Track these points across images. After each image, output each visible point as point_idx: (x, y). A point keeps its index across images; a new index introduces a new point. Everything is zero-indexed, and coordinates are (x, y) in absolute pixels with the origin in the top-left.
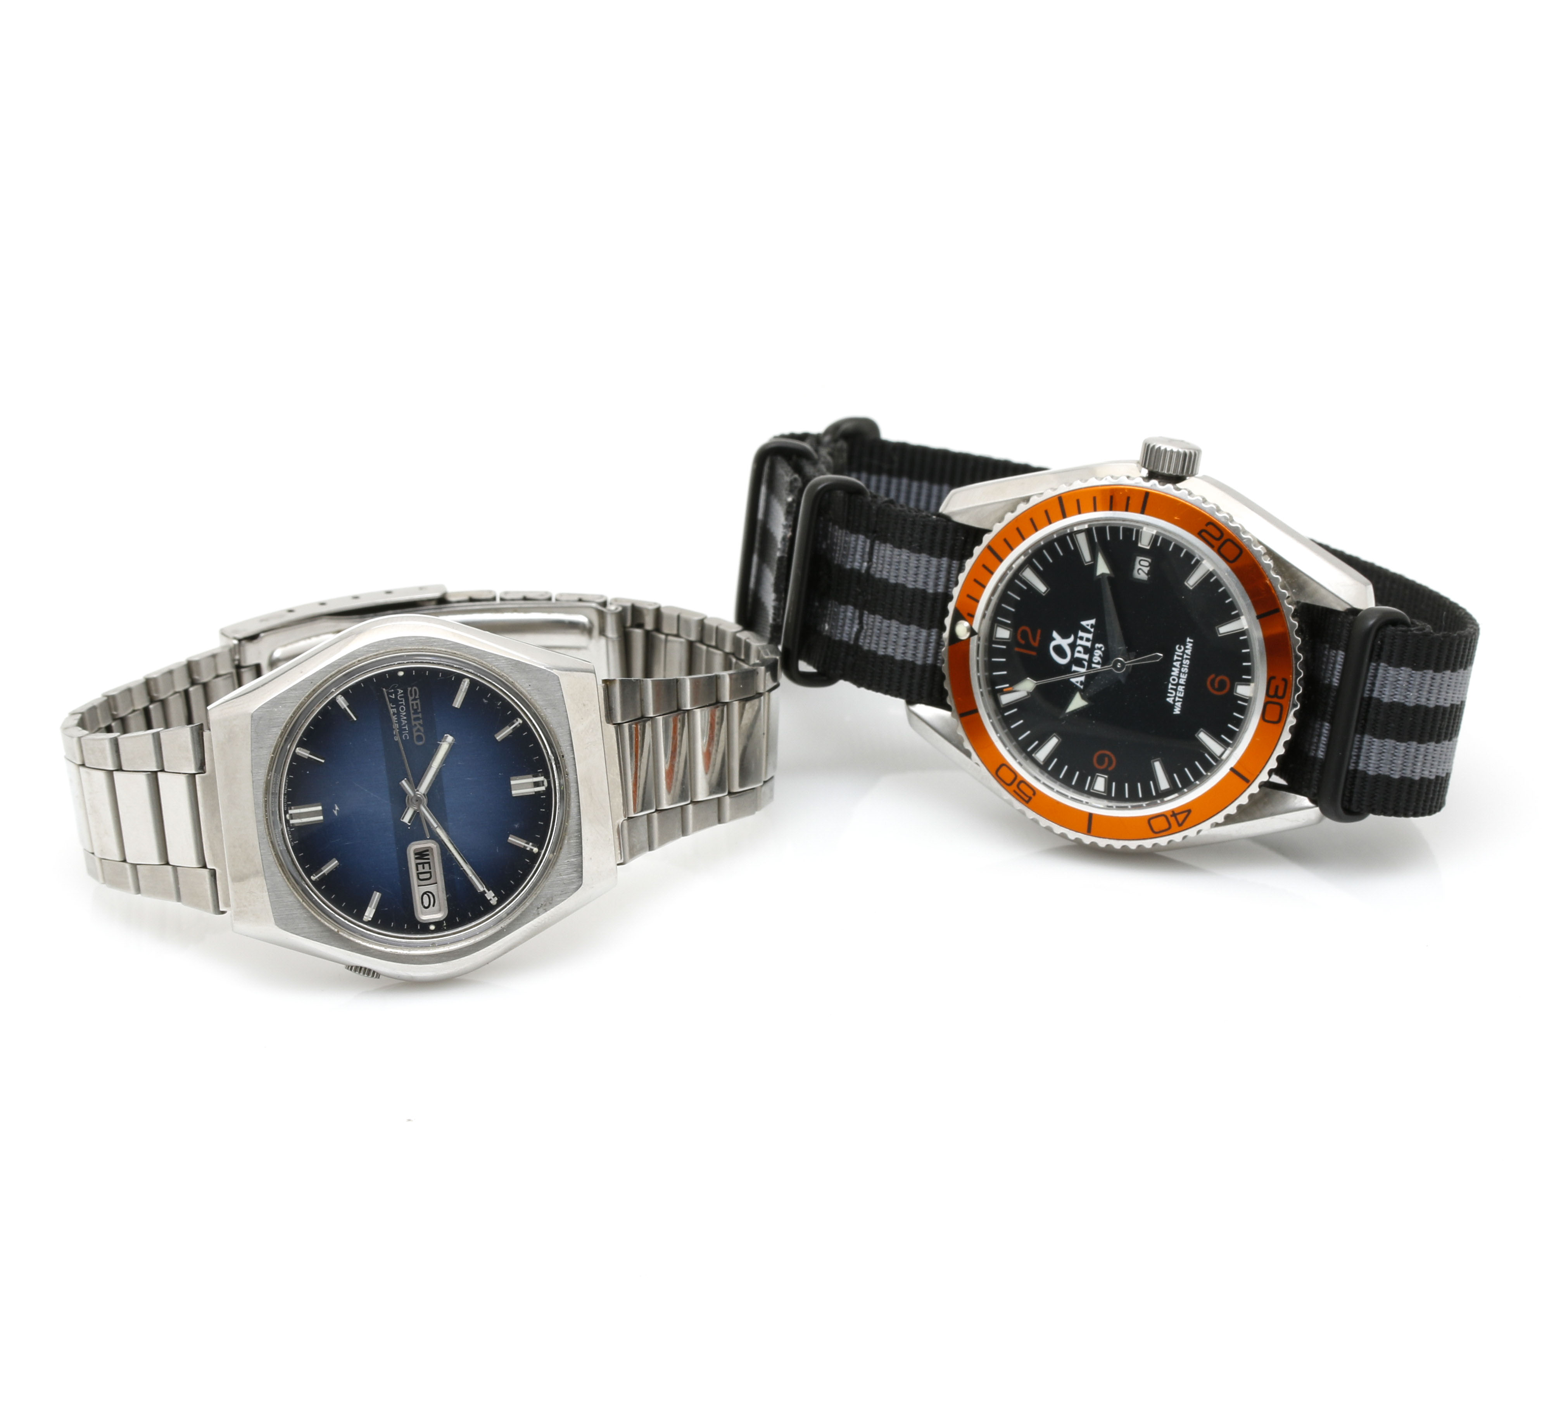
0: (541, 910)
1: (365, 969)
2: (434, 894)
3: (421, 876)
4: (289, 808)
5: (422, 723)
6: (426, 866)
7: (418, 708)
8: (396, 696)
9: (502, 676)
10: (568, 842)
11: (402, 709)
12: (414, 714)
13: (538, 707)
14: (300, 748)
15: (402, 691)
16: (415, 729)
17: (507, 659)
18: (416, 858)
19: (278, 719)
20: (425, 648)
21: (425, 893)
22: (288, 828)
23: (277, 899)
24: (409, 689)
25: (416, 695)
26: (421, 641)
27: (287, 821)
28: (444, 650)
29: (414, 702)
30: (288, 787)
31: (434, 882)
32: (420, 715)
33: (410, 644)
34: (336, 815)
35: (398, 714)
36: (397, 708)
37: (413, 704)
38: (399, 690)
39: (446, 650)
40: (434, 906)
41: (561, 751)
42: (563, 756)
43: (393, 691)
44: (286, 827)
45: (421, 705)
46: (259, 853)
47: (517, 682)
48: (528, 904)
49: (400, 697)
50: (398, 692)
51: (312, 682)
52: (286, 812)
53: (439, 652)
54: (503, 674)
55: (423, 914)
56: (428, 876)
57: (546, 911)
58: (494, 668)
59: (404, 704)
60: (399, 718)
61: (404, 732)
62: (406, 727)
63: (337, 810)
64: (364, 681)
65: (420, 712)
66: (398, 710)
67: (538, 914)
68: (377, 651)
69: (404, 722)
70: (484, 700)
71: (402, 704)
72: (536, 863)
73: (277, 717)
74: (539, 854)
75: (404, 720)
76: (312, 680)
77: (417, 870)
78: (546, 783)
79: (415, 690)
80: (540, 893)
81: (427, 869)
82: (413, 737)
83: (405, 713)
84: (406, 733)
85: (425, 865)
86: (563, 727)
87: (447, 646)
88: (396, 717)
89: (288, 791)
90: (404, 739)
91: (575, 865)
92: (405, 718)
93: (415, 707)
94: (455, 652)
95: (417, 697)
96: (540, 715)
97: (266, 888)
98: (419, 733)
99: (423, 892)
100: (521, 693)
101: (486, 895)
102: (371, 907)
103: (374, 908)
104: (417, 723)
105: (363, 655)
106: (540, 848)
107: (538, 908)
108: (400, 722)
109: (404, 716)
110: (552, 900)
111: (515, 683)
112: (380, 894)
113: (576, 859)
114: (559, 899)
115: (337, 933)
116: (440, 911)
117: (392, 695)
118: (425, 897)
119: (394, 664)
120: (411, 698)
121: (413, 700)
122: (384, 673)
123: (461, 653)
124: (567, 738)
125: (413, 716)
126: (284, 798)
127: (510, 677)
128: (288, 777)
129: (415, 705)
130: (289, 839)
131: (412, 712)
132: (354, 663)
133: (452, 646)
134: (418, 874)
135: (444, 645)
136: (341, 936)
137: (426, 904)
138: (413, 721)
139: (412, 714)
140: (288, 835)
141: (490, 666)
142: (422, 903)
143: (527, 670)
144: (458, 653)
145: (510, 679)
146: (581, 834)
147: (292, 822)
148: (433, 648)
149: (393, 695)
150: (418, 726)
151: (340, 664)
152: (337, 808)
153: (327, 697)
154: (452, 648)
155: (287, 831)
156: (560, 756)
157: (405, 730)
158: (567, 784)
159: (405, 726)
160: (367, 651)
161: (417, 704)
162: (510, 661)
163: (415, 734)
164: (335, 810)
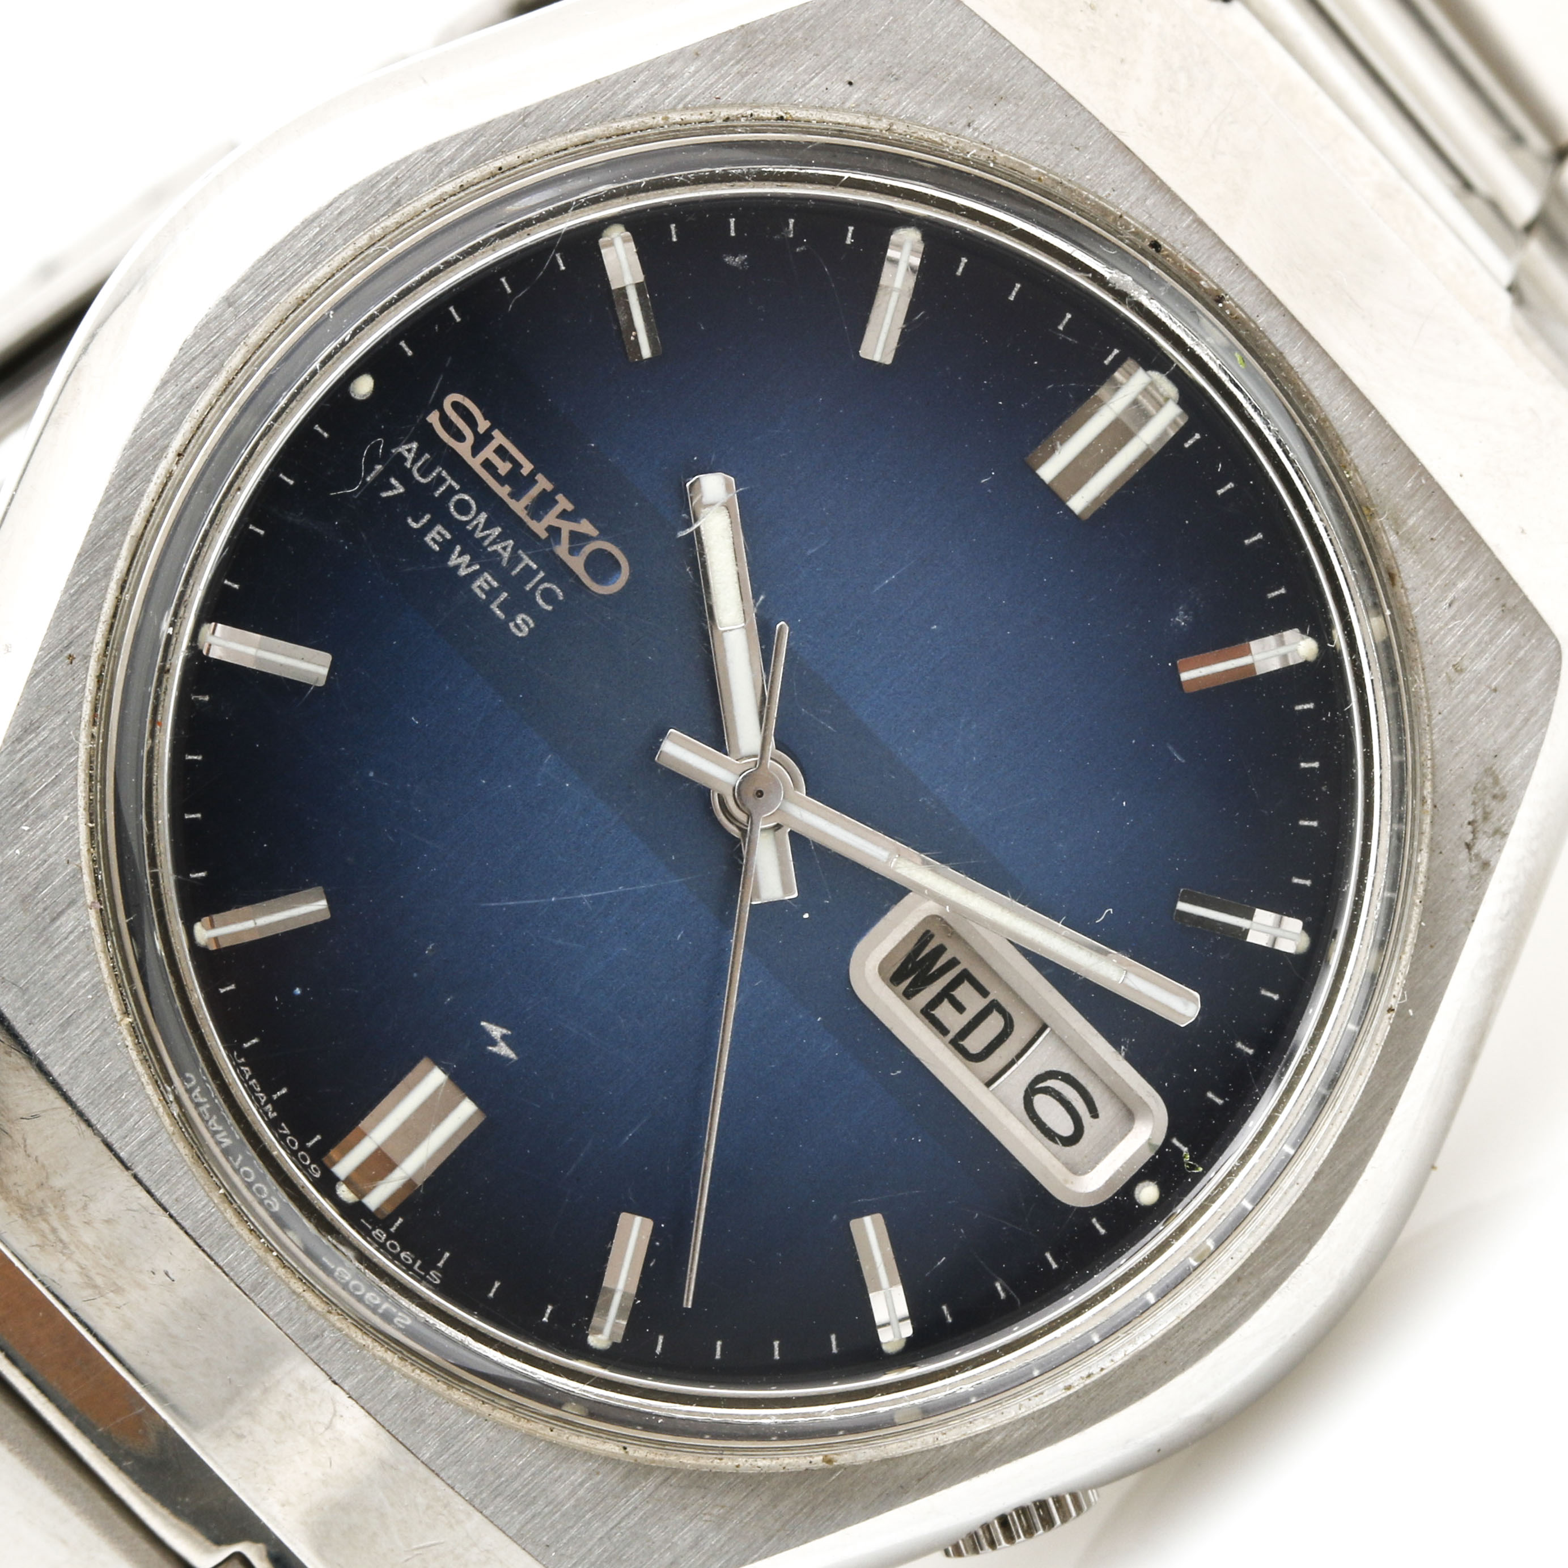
0: (1483, 845)
1: (1023, 1511)
2: (1065, 1069)
3: (975, 1043)
4: (325, 1160)
5: (570, 507)
6: (964, 993)
7: (517, 465)
8: (405, 477)
9: (729, 125)
10: (1401, 538)
11: (463, 507)
12: (516, 495)
13: (935, 137)
14: (206, 920)
15: (415, 445)
16: (562, 550)
17: (697, 52)
18: (908, 994)
19: (46, 879)
20: (378, 231)
21: (1031, 1091)
22: (377, 1232)
23: (529, 1513)
24: (434, 418)
25: (472, 423)
26: (346, 217)
27: (355, 1213)
28: (449, 187)
29: (488, 452)
30: (268, 1090)
31: (1035, 1028)
32: (543, 483)
33: (315, 259)
34: (512, 1055)
35: (463, 536)
36: (441, 516)
37: (487, 464)
38: (403, 449)
39: (458, 182)
40: (1094, 1113)
41: (1137, 233)
42: (1156, 245)
43: (379, 467)
44: (366, 1234)
45: (514, 442)
46: (343, 1396)
47: (796, 106)
48: (1422, 859)
49: (424, 472)
50: (401, 458)
51: (71, 657)
52: (327, 1184)
53: (439, 206)
54: (725, 113)
55: (1077, 1170)
56: (994, 1024)
57: (1505, 835)
58: (676, 117)
59: (457, 487)
60: (474, 548)
61: (529, 587)
62: (527, 560)
63: (504, 1037)
64: (252, 512)
65: (532, 474)
66: (450, 523)
67: (1486, 866)
68: (217, 372)
69: (505, 549)
70: (728, 259)
71: (450, 491)
72: (1348, 702)
73: (37, 874)
74: (1328, 656)
75: (494, 542)
76: (68, 647)
77: (942, 1029)
78: (1168, 388)
79: (456, 405)
80: (1434, 787)
81: (973, 1002)
82: (577, 578)
83: (483, 517)
84: (539, 584)
85: (959, 993)
86: (1080, 141)
87: (455, 165)
88: (460, 555)
89: (277, 1105)
90: (549, 608)
91: (1486, 594)
92: (497, 531)
93: (504, 468)
94: (498, 164)
95: (483, 425)
96: (965, 161)
97: (459, 1504)
98: (589, 548)
99: (1022, 1095)
100: (840, 133)
101: (1250, 939)
102: (878, 1288)
103: (892, 1284)
104: (551, 519)
105: (176, 425)
106: (1321, 632)
107: (1469, 846)
108: (489, 562)
109: (488, 525)
110: (1496, 782)
111: (792, 112)
112: (879, 1217)
113: (1472, 574)
114: (1516, 761)
115: (830, 1469)
116: (1129, 1115)
117: (392, 487)
118: (1044, 1104)
119: (314, 373)
120: (464, 449)
121: (476, 450)
122: (303, 432)
123: (523, 153)
124: (1119, 171)
125: (519, 507)
126: (281, 1138)
127: (755, 104)
128: (242, 1053)
129: (496, 461)
130: (408, 1268)
131: (503, 491)
132: (170, 475)
133: (468, 152)
134: (957, 1044)
135: (439, 168)
136: (852, 1469)
137: (1064, 1126)
138: (533, 525)
139: (512, 503)
140: (395, 1258)
141: (659, 119)
142: (1049, 1134)
143: (800, 34)
144: (511, 159)
145: (765, 113)
146: (1424, 472)
147: (374, 1200)
148: (408, 210)
149: (393, 481)
150: (566, 527)
151: (119, 515)
152: (496, 1032)
153: (164, 671)
154: (475, 161)
155: (381, 1247)
156: (1142, 252)
157: (528, 574)
158: (1243, 333)
159: (515, 560)
160: (183, 397)
161: (500, 451)
162: (717, 51)
163: (577, 564)
164: (494, 1043)
